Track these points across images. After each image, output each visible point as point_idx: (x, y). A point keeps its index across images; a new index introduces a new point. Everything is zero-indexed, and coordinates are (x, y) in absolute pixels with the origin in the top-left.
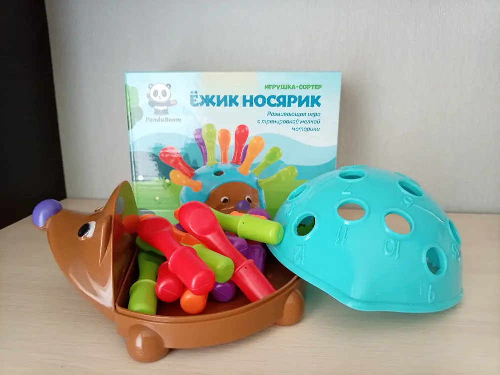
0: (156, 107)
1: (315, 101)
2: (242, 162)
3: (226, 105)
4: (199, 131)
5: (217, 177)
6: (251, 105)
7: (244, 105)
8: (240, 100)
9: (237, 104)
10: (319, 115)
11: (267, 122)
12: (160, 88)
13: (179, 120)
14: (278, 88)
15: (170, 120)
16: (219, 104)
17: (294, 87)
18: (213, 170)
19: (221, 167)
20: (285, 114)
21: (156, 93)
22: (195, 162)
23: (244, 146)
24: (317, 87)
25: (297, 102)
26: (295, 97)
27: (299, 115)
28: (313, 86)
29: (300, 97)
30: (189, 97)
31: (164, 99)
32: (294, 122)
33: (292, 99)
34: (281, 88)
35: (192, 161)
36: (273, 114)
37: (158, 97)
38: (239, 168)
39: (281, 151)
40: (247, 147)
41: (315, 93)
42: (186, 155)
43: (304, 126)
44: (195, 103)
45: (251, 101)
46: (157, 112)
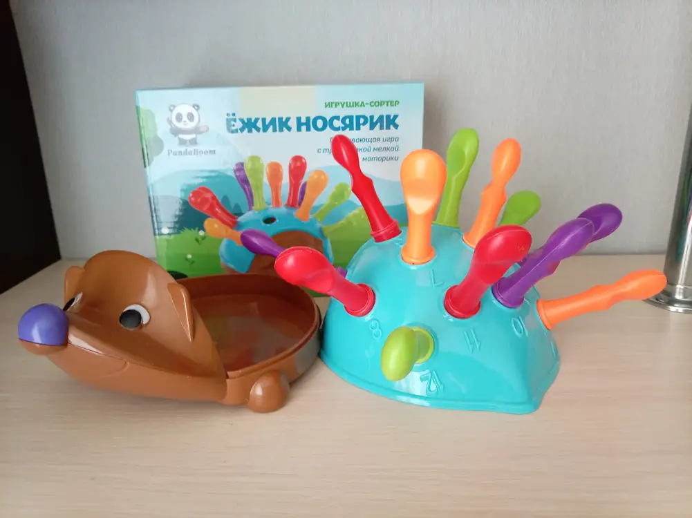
0: (181, 136)
1: (391, 122)
2: (300, 205)
3: (275, 130)
4: (240, 168)
5: (268, 225)
6: (308, 129)
7: (299, 129)
9: (289, 129)
10: (397, 139)
11: (330, 151)
12: (184, 109)
13: (213, 152)
14: (343, 106)
15: (201, 152)
16: (265, 129)
17: (363, 104)
18: (261, 217)
19: (272, 211)
21: (179, 118)
22: (237, 206)
23: (302, 184)
24: (394, 103)
26: (364, 117)
27: (371, 141)
28: (387, 102)
29: (372, 117)
30: (225, 121)
31: (191, 125)
32: (366, 150)
33: (362, 120)
34: (347, 106)
35: (232, 205)
37: (182, 122)
38: (296, 213)
39: (350, 189)
40: (305, 185)
41: (391, 111)
42: (225, 198)
43: (379, 154)
44: (233, 128)
45: (307, 124)
46: (182, 142)
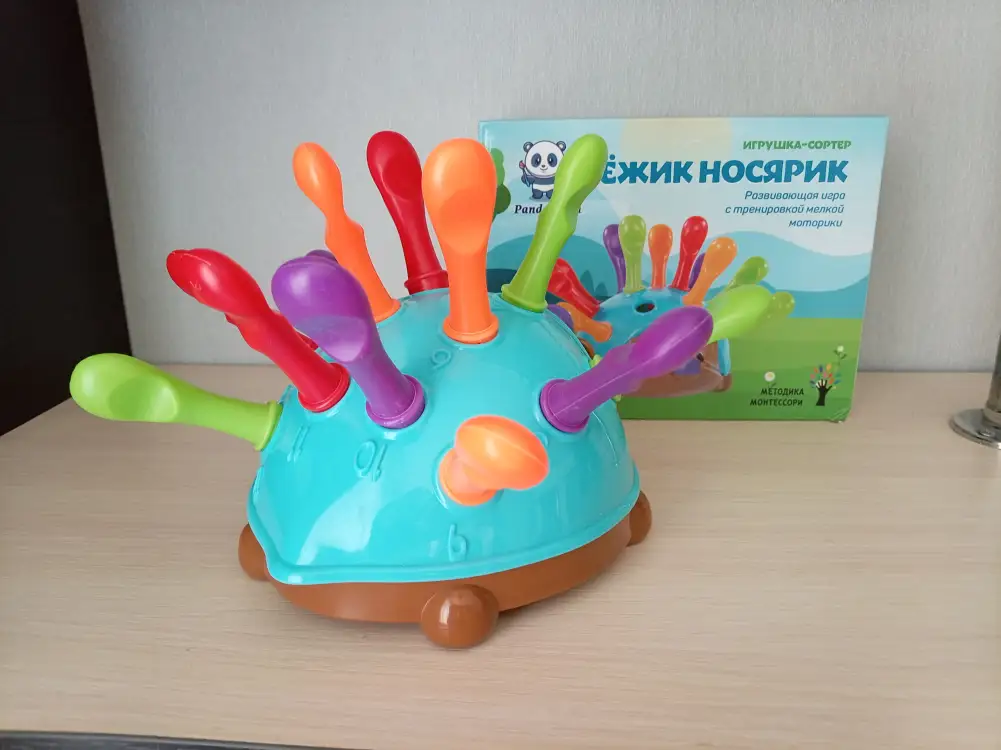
0: (536, 186)
1: (836, 171)
2: (691, 287)
3: (667, 180)
4: (613, 230)
5: (643, 314)
6: (716, 180)
7: (703, 180)
8: (694, 171)
9: (689, 178)
10: (842, 196)
11: (743, 211)
12: (545, 149)
14: (769, 147)
16: (655, 178)
17: (798, 145)
18: (637, 302)
19: (650, 295)
20: (778, 196)
21: (536, 161)
22: (602, 286)
23: (698, 256)
24: (842, 145)
25: (803, 173)
26: (799, 163)
27: (805, 197)
28: (834, 143)
29: (810, 163)
31: (551, 171)
32: (797, 210)
33: (794, 168)
34: (775, 148)
35: (595, 286)
36: (755, 196)
37: (540, 166)
38: (684, 297)
39: (766, 266)
40: (702, 258)
41: (838, 156)
42: (587, 274)
43: (813, 216)
44: (609, 176)
45: (715, 172)
46: (537, 195)
